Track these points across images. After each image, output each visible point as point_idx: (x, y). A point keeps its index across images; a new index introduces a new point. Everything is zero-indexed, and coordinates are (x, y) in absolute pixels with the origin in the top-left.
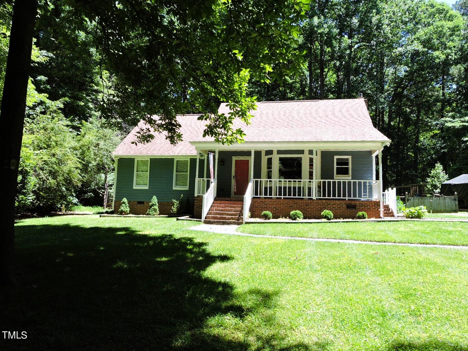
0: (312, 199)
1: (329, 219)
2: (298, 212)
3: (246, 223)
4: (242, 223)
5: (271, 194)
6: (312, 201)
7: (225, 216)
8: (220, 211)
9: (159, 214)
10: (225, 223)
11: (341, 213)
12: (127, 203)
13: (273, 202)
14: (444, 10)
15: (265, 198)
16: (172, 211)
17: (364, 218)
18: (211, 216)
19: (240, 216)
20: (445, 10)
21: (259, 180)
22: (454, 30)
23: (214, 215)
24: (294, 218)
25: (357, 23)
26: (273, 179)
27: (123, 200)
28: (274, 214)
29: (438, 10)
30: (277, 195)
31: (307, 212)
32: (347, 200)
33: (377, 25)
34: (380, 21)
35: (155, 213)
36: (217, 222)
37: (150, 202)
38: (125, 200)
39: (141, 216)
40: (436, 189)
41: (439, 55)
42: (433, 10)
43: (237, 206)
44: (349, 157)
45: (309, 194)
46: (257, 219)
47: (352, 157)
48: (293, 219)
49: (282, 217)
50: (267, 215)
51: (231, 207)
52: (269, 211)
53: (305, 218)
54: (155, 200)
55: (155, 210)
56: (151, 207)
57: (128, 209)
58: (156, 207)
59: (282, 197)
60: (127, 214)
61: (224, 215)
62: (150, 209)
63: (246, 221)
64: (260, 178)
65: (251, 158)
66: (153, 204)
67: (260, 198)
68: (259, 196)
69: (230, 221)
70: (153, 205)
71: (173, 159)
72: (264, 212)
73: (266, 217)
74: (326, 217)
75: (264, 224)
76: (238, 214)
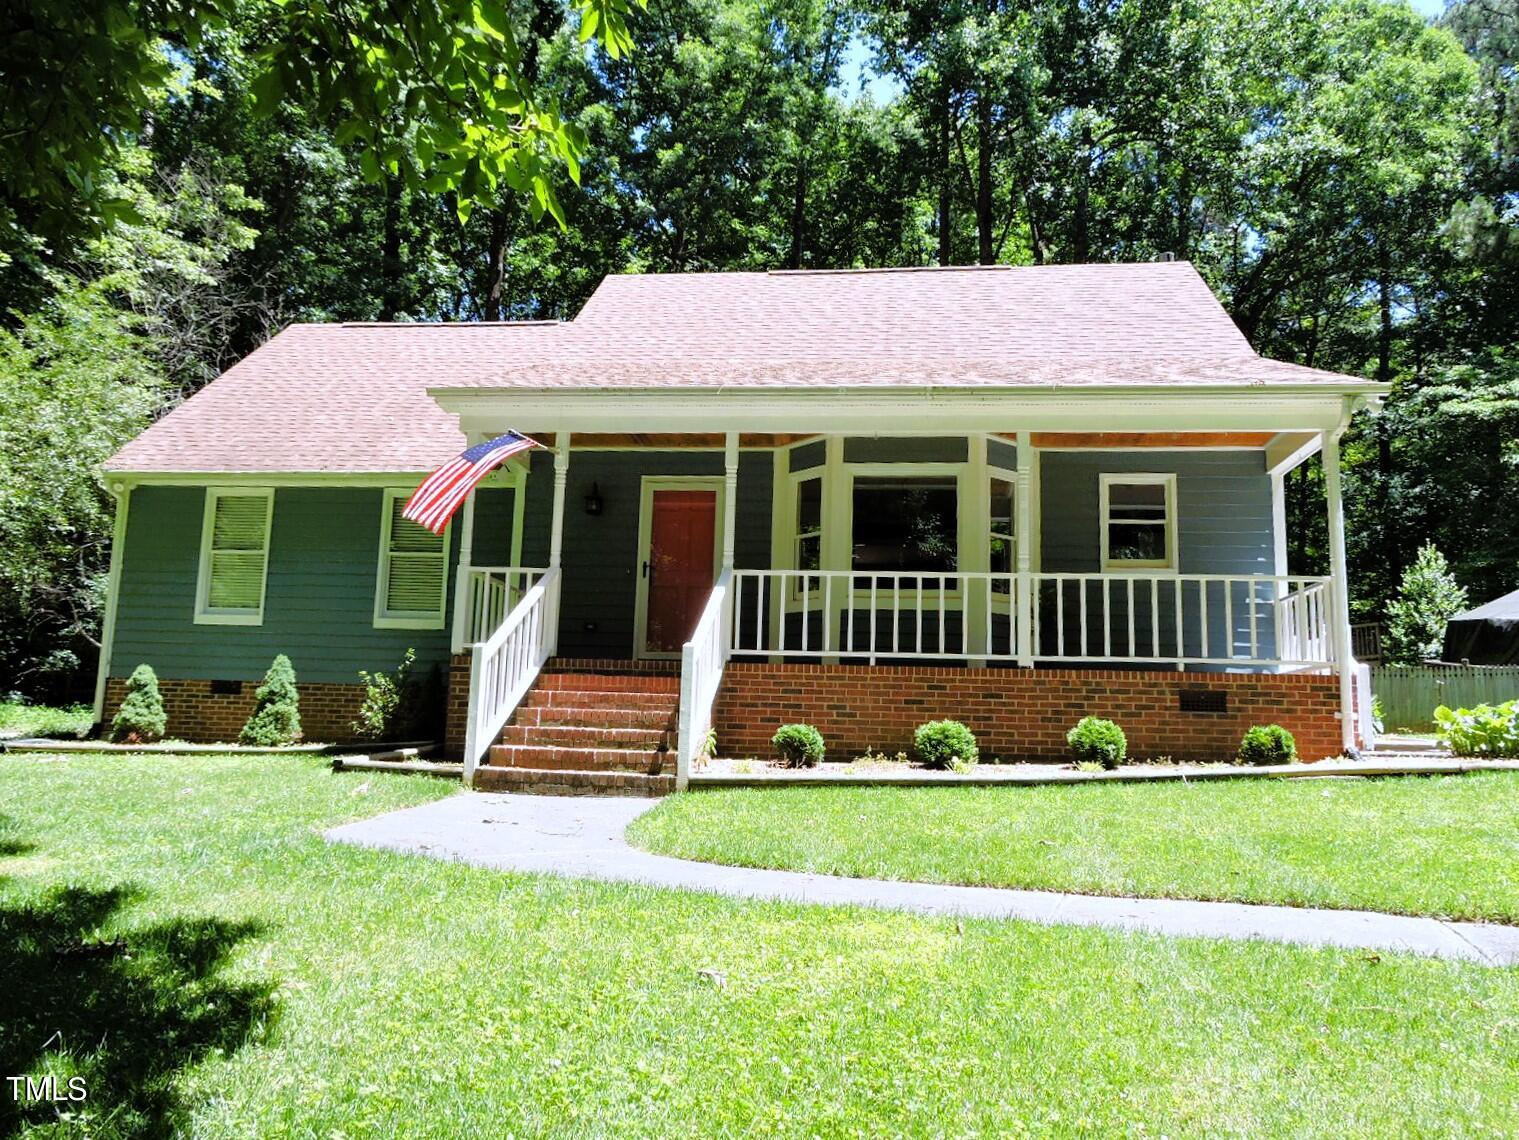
0: (1013, 664)
1: (1109, 765)
2: (951, 725)
3: (695, 785)
4: (672, 787)
5: (816, 643)
6: (1016, 675)
7: (586, 750)
8: (566, 723)
9: (304, 741)
10: (581, 785)
11: (1157, 731)
12: (153, 689)
13: (829, 678)
14: (1405, 23)
15: (788, 660)
16: (362, 724)
17: (1283, 759)
18: (514, 747)
19: (663, 748)
20: (1408, 24)
21: (761, 574)
22: (1446, 89)
23: (531, 742)
24: (936, 757)
25: (1112, 53)
26: (828, 569)
27: (135, 674)
28: (833, 737)
29: (1385, 21)
30: (843, 648)
31: (993, 726)
32: (1181, 668)
33: (1184, 57)
34: (1196, 42)
35: (277, 736)
36: (543, 778)
37: (262, 683)
38: (145, 673)
39: (219, 746)
40: (1428, 642)
41: (1400, 173)
42: (1368, 22)
43: (651, 700)
44: (1168, 480)
45: (1001, 642)
46: (749, 763)
47: (1178, 480)
48: (929, 766)
49: (874, 755)
50: (801, 741)
51: (623, 703)
52: (808, 723)
53: (985, 758)
54: (282, 673)
55: (281, 721)
56: (261, 707)
57: (158, 719)
58: (290, 708)
59: (872, 655)
60: (157, 739)
61: (580, 745)
62: (256, 715)
63: (693, 776)
64: (768, 567)
65: (724, 483)
66: (272, 693)
67: (764, 659)
68: (759, 652)
69: (610, 773)
70: (271, 697)
71: (379, 492)
72: (785, 728)
73: (795, 753)
74: (1093, 754)
75: (784, 792)
76: (653, 738)
